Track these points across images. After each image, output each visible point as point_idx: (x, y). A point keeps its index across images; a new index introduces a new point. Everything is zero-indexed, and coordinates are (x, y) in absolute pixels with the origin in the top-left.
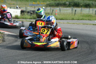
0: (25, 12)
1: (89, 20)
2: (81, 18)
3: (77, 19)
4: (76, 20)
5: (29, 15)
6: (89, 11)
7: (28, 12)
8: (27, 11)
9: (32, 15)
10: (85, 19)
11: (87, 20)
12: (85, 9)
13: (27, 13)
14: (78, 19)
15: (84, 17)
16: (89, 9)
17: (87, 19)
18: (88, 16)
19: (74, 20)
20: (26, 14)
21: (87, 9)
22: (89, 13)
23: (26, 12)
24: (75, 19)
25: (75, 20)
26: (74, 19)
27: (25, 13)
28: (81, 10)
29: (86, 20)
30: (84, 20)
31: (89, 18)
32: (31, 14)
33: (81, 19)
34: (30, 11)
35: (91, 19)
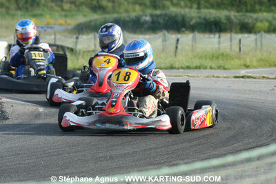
1: (219, 68)
2: (197, 62)
3: (184, 66)
4: (182, 70)
6: (219, 43)
10: (210, 64)
11: (215, 69)
12: (207, 35)
14: (188, 68)
15: (206, 59)
16: (219, 37)
17: (213, 66)
18: (218, 58)
19: (175, 70)
21: (212, 36)
22: (219, 48)
24: (177, 66)
25: (178, 68)
26: (174, 66)
28: (194, 39)
29: (211, 68)
30: (205, 68)
31: (221, 62)
33: (195, 65)
35: (226, 67)
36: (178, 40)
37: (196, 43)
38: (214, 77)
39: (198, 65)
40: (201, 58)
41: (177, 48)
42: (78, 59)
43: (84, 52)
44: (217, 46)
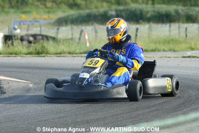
0: (15, 39)
1: (170, 50)
2: (153, 46)
5: (25, 45)
6: (170, 31)
7: (22, 39)
8: (19, 37)
9: (33, 45)
10: (163, 48)
11: (167, 51)
12: (160, 25)
13: (19, 41)
15: (160, 44)
16: (170, 26)
17: (166, 49)
18: (169, 42)
20: (18, 43)
21: (164, 25)
22: (170, 35)
23: (18, 39)
27: (14, 41)
28: (150, 28)
29: (164, 51)
30: (159, 51)
31: (171, 46)
32: (30, 42)
33: (151, 48)
34: (28, 35)
35: (176, 49)
36: (137, 29)
37: (151, 31)
38: (166, 57)
39: (154, 49)
40: (155, 43)
41: (136, 35)
42: (58, 46)
43: (64, 40)
44: (168, 33)
